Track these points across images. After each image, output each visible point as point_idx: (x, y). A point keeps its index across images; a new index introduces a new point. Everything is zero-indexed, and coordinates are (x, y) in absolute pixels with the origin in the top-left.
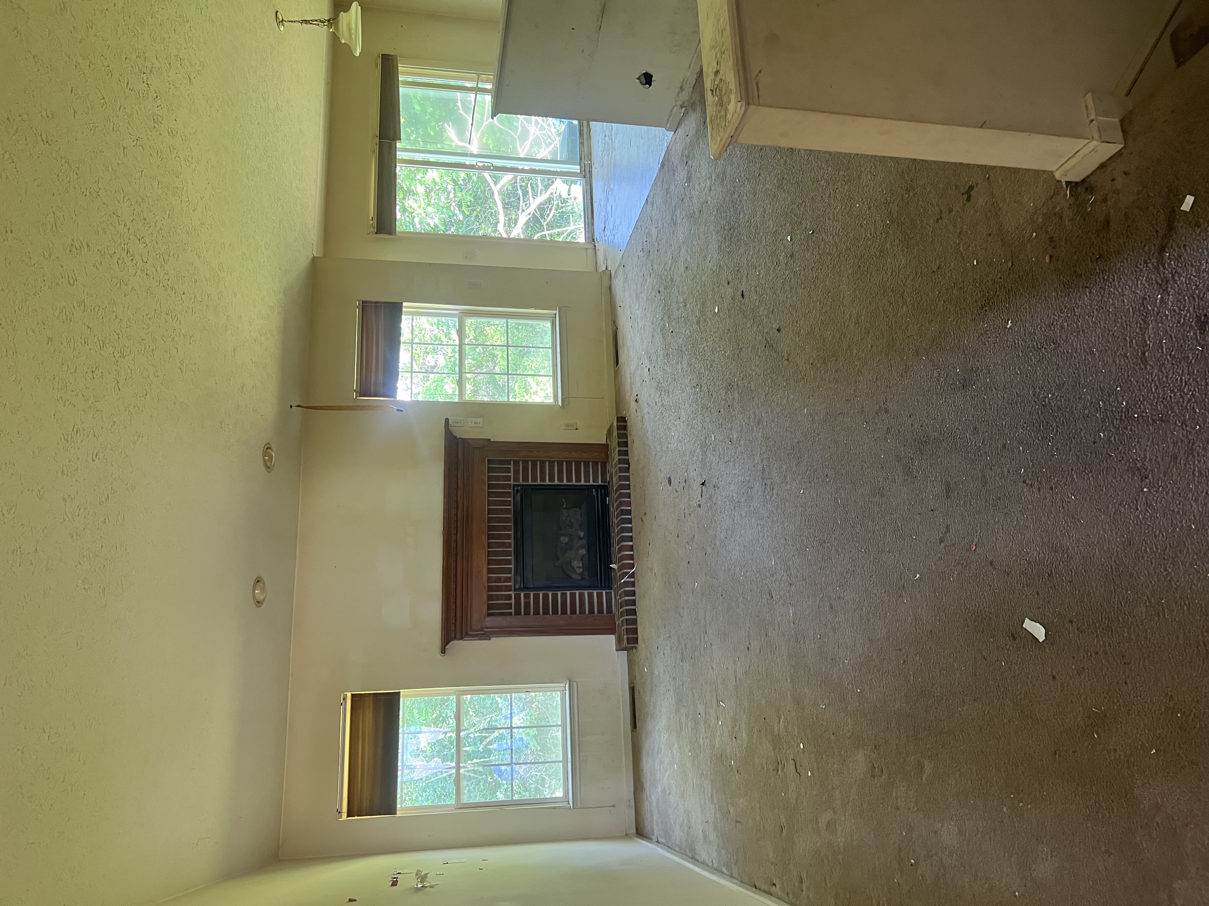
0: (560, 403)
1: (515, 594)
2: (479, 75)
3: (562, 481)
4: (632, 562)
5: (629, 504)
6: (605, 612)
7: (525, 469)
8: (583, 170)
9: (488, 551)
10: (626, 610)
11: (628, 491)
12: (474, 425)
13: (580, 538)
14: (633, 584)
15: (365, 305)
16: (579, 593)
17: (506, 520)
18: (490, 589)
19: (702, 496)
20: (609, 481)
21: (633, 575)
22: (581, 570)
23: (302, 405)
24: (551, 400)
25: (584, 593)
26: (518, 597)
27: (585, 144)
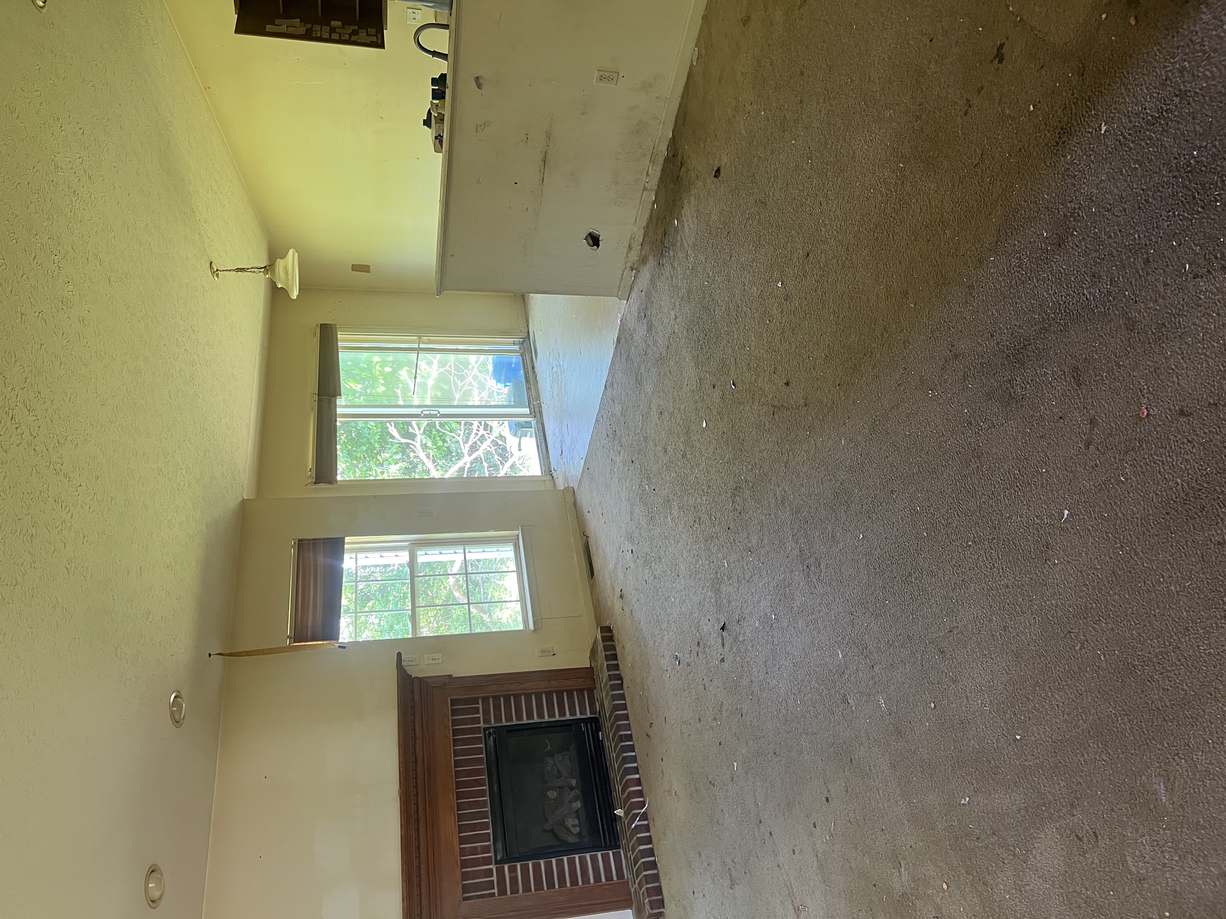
0: (531, 627)
1: (497, 868)
2: (420, 337)
3: (543, 717)
4: (641, 799)
5: (628, 727)
6: (615, 878)
7: (497, 708)
8: (533, 410)
9: (458, 814)
10: (643, 863)
11: (625, 712)
12: (431, 662)
13: (572, 788)
14: (647, 828)
15: (301, 544)
16: (579, 857)
17: (478, 772)
18: (464, 864)
19: (723, 645)
20: (599, 711)
21: (644, 817)
22: (578, 829)
23: (224, 652)
24: (521, 627)
25: (585, 858)
26: (501, 872)
27: (533, 389)
